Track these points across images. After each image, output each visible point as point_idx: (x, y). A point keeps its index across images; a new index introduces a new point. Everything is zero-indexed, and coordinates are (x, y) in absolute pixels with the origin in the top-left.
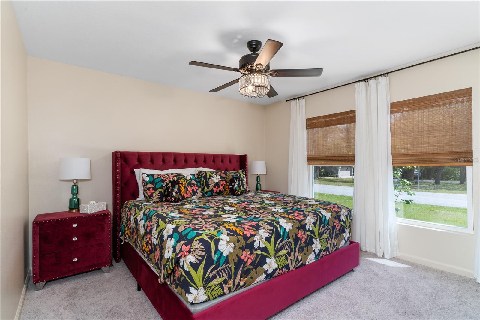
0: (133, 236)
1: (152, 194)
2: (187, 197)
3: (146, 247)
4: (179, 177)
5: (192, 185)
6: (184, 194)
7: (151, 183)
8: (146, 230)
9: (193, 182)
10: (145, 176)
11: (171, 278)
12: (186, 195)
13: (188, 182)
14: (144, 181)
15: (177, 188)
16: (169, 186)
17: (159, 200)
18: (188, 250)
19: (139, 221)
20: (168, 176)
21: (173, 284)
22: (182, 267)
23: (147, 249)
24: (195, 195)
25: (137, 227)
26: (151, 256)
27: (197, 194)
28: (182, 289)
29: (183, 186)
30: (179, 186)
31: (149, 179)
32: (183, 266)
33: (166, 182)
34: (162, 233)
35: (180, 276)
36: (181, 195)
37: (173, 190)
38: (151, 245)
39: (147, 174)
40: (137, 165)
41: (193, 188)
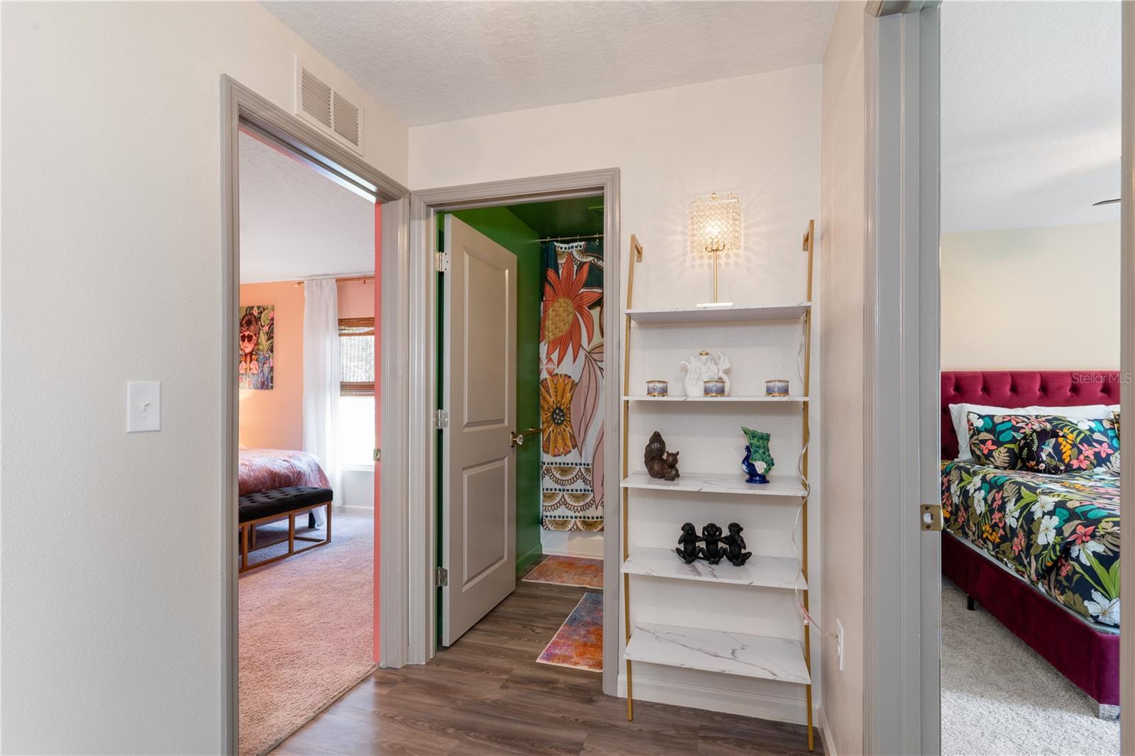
0: (957, 519)
1: (991, 452)
2: (1080, 466)
3: (991, 534)
4: (1056, 423)
5: (1094, 444)
6: (1071, 460)
7: (987, 431)
8: (990, 506)
9: (1097, 436)
10: (973, 418)
11: (1051, 579)
12: (1075, 464)
13: (1082, 435)
14: (972, 427)
15: (1051, 445)
16: (1032, 440)
17: (1006, 465)
18: (1090, 533)
19: (972, 491)
20: (1029, 419)
21: (1055, 588)
22: (1077, 559)
23: (993, 537)
24: (1103, 465)
25: (966, 503)
26: (1005, 546)
27: (1108, 464)
28: (1074, 593)
29: (1067, 442)
30: (1057, 441)
31: (984, 424)
32: (1078, 557)
33: (1022, 431)
34: (1031, 508)
35: (1070, 574)
36: (1062, 461)
37: (1040, 449)
38: (1004, 528)
39: (978, 415)
40: (955, 396)
41: (1096, 450)
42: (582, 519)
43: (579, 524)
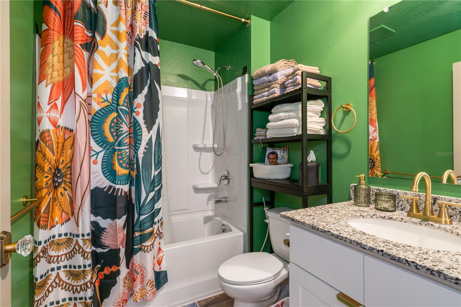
42: (68, 269)
43: (63, 275)
